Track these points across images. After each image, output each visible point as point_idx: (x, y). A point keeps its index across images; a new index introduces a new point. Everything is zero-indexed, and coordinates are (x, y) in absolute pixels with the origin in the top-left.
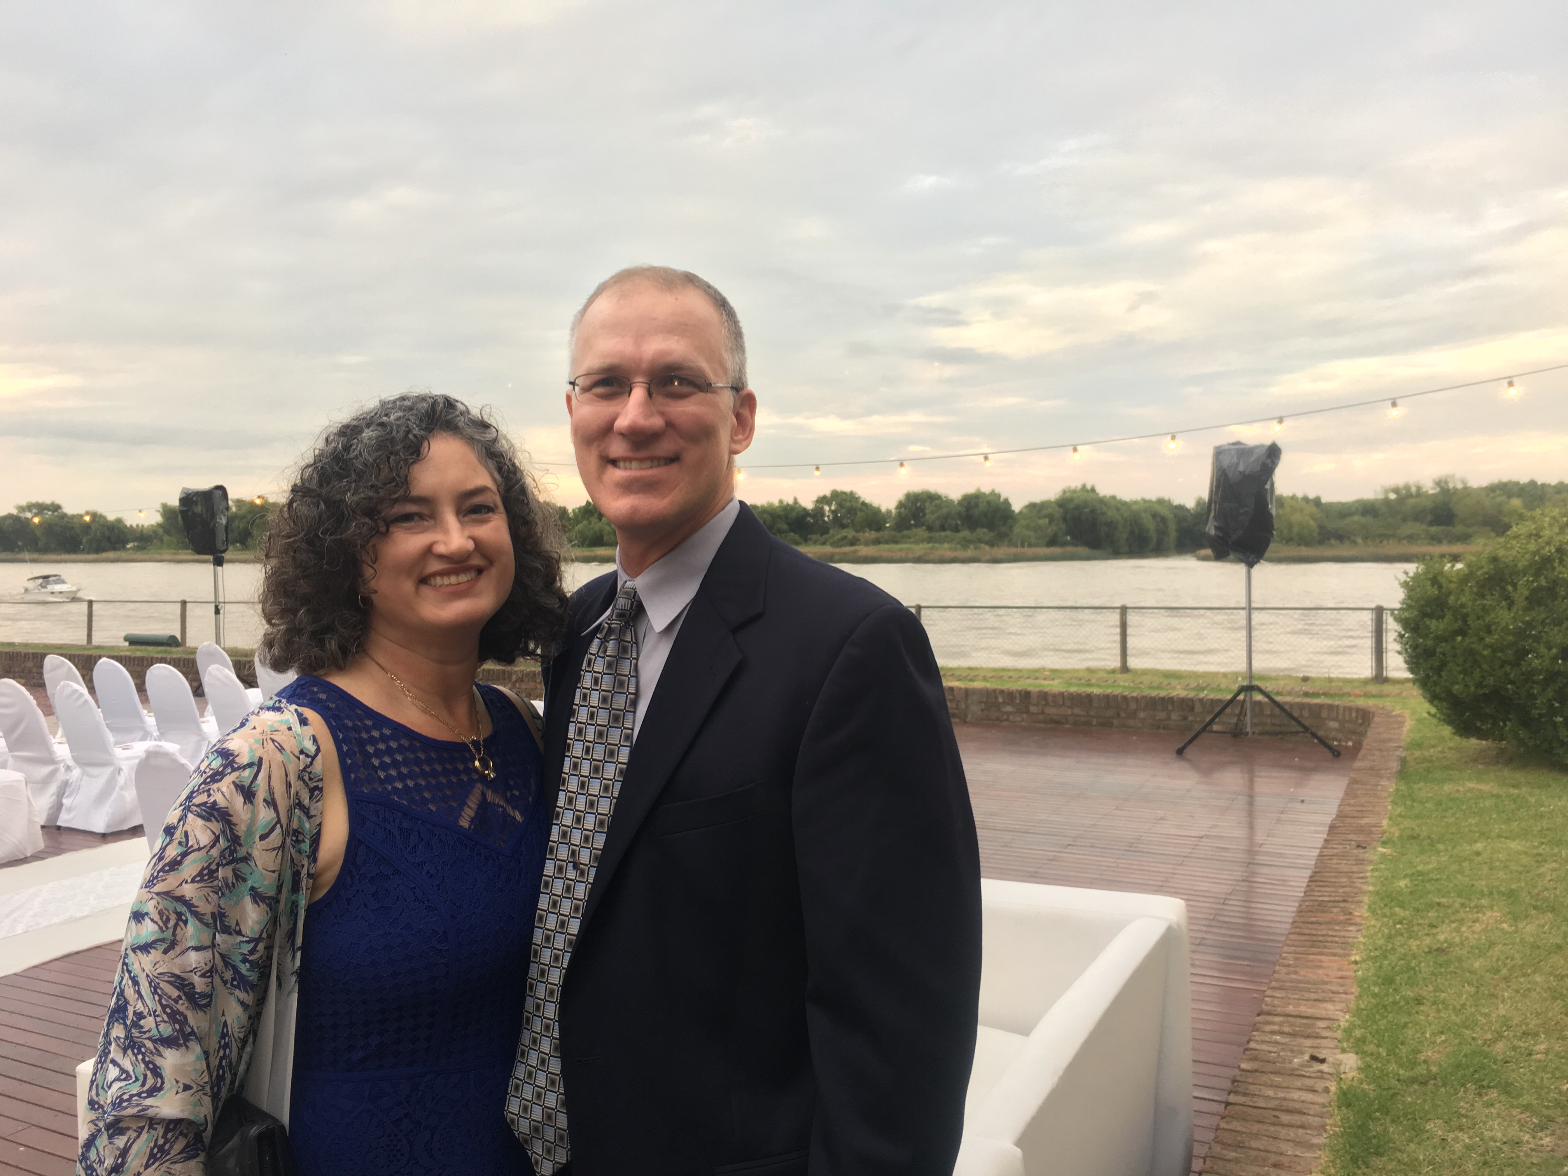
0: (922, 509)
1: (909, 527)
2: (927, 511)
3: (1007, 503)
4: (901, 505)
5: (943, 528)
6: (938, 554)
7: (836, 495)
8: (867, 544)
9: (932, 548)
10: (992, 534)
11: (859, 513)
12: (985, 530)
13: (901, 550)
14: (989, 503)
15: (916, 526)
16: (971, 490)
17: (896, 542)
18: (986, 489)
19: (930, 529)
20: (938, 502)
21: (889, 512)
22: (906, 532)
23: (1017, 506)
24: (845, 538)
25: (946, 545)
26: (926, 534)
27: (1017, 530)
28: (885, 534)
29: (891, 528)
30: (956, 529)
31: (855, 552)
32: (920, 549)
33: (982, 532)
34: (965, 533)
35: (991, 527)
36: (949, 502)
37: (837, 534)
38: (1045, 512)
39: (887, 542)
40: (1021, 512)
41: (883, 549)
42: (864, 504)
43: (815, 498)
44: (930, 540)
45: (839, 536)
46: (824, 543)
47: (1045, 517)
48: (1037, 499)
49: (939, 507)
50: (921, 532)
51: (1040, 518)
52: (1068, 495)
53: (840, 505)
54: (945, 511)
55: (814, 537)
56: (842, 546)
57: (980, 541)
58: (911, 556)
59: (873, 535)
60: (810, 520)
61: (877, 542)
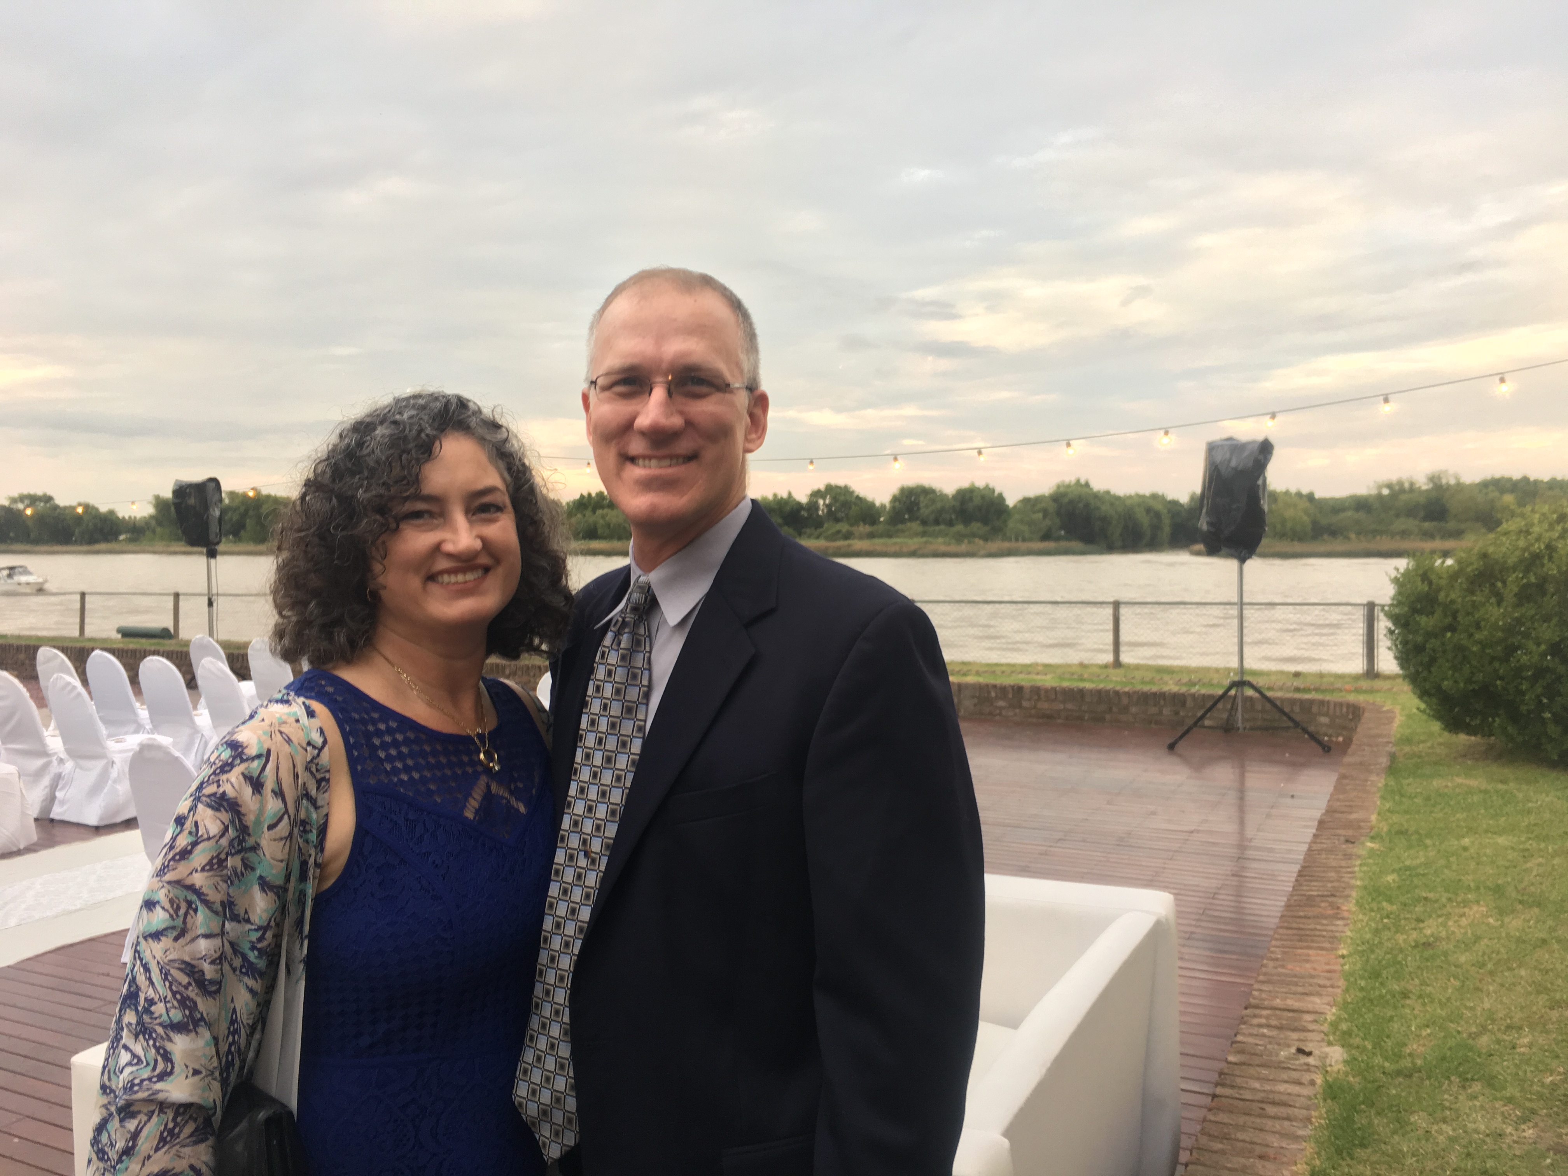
0: (916, 504)
1: (903, 521)
2: (922, 505)
3: (1001, 497)
4: (895, 499)
5: (937, 522)
6: (931, 548)
7: (830, 489)
8: (861, 537)
9: (926, 543)
10: (987, 528)
11: (853, 507)
12: (979, 524)
13: (895, 544)
14: (983, 497)
15: (911, 520)
16: (965, 484)
17: (890, 536)
18: (980, 484)
19: (924, 523)
20: (931, 496)
21: (883, 506)
22: (900, 526)
23: (1011, 501)
24: (839, 532)
25: (940, 540)
26: (920, 529)
27: (1011, 524)
28: (880, 528)
29: (887, 522)
30: (950, 524)
31: (849, 546)
32: (914, 543)
33: (976, 526)
34: (960, 527)
35: (985, 521)
36: (943, 496)
37: (831, 527)
38: (1039, 506)
39: (881, 536)
40: (1015, 507)
41: (878, 543)
42: (858, 497)
43: (809, 492)
44: (924, 534)
45: (833, 530)
46: (818, 537)
47: (1039, 511)
48: (1031, 493)
49: (933, 501)
50: (915, 526)
51: (1034, 512)
52: (1062, 490)
53: (835, 499)
54: (939, 505)
55: (808, 531)
56: (835, 540)
57: (974, 535)
58: (905, 550)
59: (867, 529)
60: (804, 514)
61: (871, 536)
